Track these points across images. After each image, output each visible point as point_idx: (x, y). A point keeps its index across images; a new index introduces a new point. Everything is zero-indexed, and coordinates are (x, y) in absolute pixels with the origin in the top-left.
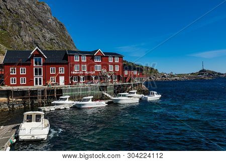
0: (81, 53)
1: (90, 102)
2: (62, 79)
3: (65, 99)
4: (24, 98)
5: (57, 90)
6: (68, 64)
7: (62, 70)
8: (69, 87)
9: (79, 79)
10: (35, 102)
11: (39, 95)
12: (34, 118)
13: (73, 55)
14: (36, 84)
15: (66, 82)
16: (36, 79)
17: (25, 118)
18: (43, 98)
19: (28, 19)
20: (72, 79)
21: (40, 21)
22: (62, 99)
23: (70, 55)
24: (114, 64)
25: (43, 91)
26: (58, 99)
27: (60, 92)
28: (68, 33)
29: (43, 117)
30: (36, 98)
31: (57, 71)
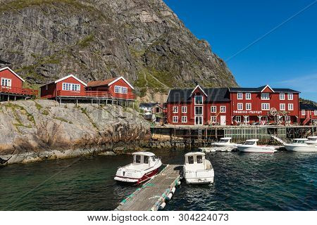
0: (245, 90)
1: (255, 145)
2: (223, 119)
3: (226, 141)
4: (185, 137)
5: (218, 131)
6: (229, 102)
7: (223, 109)
8: (232, 128)
9: (243, 119)
10: (196, 142)
11: (200, 135)
12: (195, 158)
13: (236, 93)
14: (197, 123)
15: (228, 122)
16: (197, 118)
17: (187, 159)
18: (203, 138)
19: (188, 58)
20: (234, 118)
21: (200, 60)
22: (223, 140)
23: (232, 93)
24: (286, 102)
25: (203, 131)
26: (219, 140)
27: (221, 132)
28: (228, 69)
29: (203, 158)
30: (197, 138)
31: (218, 110)
